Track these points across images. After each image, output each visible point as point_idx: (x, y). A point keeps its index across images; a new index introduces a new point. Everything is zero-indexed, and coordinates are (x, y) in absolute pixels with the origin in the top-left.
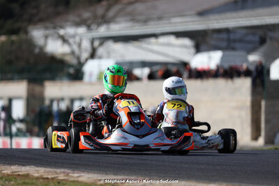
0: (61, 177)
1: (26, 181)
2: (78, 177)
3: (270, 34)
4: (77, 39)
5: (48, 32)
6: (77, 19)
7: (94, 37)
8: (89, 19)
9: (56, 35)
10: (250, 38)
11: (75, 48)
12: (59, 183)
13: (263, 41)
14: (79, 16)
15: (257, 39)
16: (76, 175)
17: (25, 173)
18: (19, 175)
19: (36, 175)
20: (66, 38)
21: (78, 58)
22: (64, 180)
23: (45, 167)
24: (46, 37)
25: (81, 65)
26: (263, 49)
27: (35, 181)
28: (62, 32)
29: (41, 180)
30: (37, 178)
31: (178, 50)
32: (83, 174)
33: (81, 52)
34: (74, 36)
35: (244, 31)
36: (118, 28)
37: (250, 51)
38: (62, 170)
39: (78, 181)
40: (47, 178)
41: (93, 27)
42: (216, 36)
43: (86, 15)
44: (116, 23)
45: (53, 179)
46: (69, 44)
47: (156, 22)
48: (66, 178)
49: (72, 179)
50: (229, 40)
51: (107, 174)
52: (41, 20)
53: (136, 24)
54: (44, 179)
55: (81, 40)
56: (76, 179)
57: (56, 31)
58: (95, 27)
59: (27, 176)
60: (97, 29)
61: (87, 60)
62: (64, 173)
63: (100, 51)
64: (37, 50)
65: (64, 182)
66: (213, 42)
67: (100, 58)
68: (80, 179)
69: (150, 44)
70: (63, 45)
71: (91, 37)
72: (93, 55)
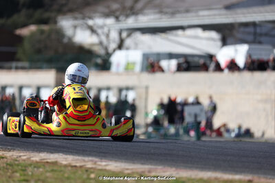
1: (55, 168)
4: (106, 30)
5: (76, 22)
6: (106, 11)
7: (122, 28)
8: (117, 10)
9: (85, 25)
11: (104, 38)
14: (108, 7)
17: (53, 160)
18: (47, 162)
19: (64, 163)
20: (95, 28)
23: (73, 155)
24: (75, 27)
25: (109, 55)
27: (63, 169)
28: (90, 22)
29: (70, 168)
30: (66, 166)
31: (204, 42)
33: (109, 43)
34: (102, 27)
38: (90, 158)
40: (75, 166)
41: (122, 18)
42: (242, 29)
43: (115, 6)
44: (144, 14)
46: (98, 34)
47: (184, 15)
50: (255, 34)
52: (71, 11)
53: (164, 17)
54: (72, 167)
55: (109, 31)
57: (85, 21)
59: (55, 163)
60: (125, 20)
62: (92, 161)
64: (65, 40)
66: (239, 36)
67: (128, 49)
70: (91, 35)
71: (119, 28)
72: (120, 46)
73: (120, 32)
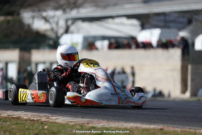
0: (44, 119)
2: (55, 119)
3: (196, 17)
4: (56, 19)
5: (34, 14)
6: (56, 5)
7: (68, 18)
8: (64, 5)
9: (41, 16)
10: (181, 19)
11: (54, 26)
12: (42, 123)
13: (190, 22)
14: (57, 2)
15: (185, 20)
16: (55, 118)
21: (56, 33)
24: (33, 18)
25: (58, 38)
26: (190, 27)
31: (128, 28)
32: (59, 118)
33: (58, 29)
34: (53, 17)
35: (176, 15)
36: (85, 12)
37: (180, 29)
38: (44, 114)
39: (55, 122)
44: (84, 8)
45: (37, 121)
48: (47, 120)
49: (51, 121)
50: (165, 21)
55: (58, 20)
56: (54, 121)
58: (69, 11)
61: (62, 34)
63: (72, 28)
65: (46, 123)
67: (72, 33)
68: (57, 121)
69: (108, 23)
70: (45, 23)
71: (66, 18)
72: (67, 31)
73: (67, 21)
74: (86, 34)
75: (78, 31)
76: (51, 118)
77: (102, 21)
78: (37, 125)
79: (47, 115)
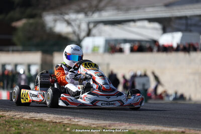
0: (66, 121)
1: (41, 124)
2: (78, 121)
4: (78, 22)
7: (90, 21)
8: (86, 8)
9: (63, 19)
12: (64, 126)
14: (79, 6)
16: (77, 120)
17: (40, 118)
18: (35, 120)
19: (48, 120)
20: (70, 21)
21: (78, 36)
22: (68, 123)
23: (54, 114)
24: (55, 21)
27: (47, 124)
29: (51, 124)
30: (48, 122)
32: (81, 120)
34: (75, 20)
35: (198, 19)
36: (107, 15)
38: (66, 116)
40: (56, 122)
41: (89, 13)
45: (60, 123)
46: (72, 26)
48: (69, 122)
49: (74, 123)
50: (187, 25)
51: (99, 120)
53: (120, 12)
54: (53, 122)
55: (80, 23)
56: (76, 123)
58: (91, 14)
59: (41, 120)
61: (84, 37)
63: (94, 31)
65: (68, 125)
66: (176, 26)
67: (94, 36)
68: (79, 123)
69: (129, 26)
71: (87, 21)
72: (89, 34)
73: (89, 24)
74: (108, 37)
75: (100, 34)
76: (73, 120)
77: (123, 24)
78: (59, 127)
79: (69, 117)
